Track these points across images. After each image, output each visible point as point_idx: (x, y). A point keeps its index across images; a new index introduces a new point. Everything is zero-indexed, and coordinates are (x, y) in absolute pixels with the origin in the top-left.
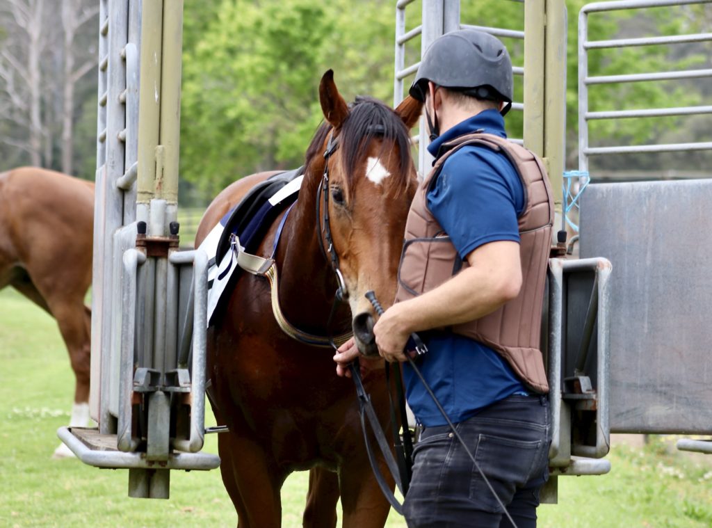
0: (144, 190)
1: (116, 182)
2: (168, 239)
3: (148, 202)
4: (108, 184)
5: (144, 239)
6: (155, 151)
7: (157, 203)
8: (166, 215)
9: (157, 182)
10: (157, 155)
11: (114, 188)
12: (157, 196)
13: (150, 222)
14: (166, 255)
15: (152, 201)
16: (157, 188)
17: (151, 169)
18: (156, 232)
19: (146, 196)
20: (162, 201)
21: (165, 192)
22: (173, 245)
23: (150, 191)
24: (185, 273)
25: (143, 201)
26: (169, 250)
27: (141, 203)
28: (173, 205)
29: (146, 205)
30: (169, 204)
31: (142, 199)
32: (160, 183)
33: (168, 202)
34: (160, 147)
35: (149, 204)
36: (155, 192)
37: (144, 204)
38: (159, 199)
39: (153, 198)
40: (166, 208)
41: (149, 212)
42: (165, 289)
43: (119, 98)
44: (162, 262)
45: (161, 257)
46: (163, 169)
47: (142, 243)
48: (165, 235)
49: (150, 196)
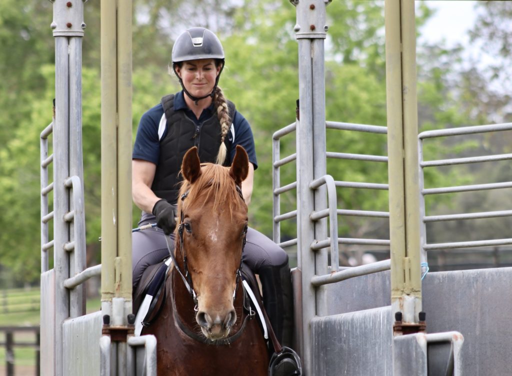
0: (107, 291)
1: (63, 283)
2: (126, 327)
3: (110, 300)
4: (57, 285)
5: (108, 328)
6: (115, 262)
7: (117, 301)
8: (124, 309)
9: (117, 284)
10: (116, 265)
11: (62, 287)
12: (117, 295)
13: (112, 315)
14: (125, 340)
15: (114, 299)
16: (117, 290)
17: (112, 276)
18: (117, 323)
19: (109, 295)
20: (121, 299)
21: (123, 292)
22: (131, 331)
23: (111, 292)
24: (139, 353)
25: (106, 300)
26: (128, 336)
27: (105, 301)
28: (129, 301)
29: (109, 302)
30: (126, 301)
31: (105, 298)
32: (119, 286)
33: (125, 300)
34: (118, 258)
35: (111, 302)
36: (115, 292)
37: (107, 301)
38: (119, 297)
39: (114, 297)
40: (124, 304)
41: (112, 308)
42: (125, 365)
43: (64, 218)
44: (122, 346)
45: (121, 341)
46: (121, 275)
47: (107, 331)
48: (124, 325)
49: (112, 296)
